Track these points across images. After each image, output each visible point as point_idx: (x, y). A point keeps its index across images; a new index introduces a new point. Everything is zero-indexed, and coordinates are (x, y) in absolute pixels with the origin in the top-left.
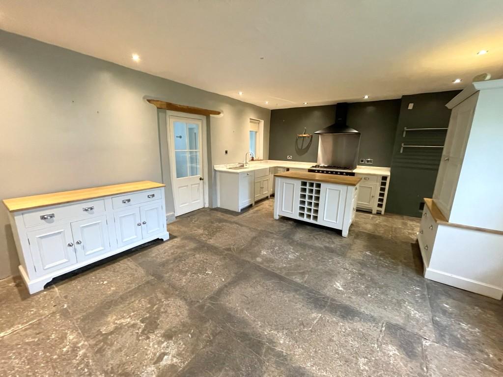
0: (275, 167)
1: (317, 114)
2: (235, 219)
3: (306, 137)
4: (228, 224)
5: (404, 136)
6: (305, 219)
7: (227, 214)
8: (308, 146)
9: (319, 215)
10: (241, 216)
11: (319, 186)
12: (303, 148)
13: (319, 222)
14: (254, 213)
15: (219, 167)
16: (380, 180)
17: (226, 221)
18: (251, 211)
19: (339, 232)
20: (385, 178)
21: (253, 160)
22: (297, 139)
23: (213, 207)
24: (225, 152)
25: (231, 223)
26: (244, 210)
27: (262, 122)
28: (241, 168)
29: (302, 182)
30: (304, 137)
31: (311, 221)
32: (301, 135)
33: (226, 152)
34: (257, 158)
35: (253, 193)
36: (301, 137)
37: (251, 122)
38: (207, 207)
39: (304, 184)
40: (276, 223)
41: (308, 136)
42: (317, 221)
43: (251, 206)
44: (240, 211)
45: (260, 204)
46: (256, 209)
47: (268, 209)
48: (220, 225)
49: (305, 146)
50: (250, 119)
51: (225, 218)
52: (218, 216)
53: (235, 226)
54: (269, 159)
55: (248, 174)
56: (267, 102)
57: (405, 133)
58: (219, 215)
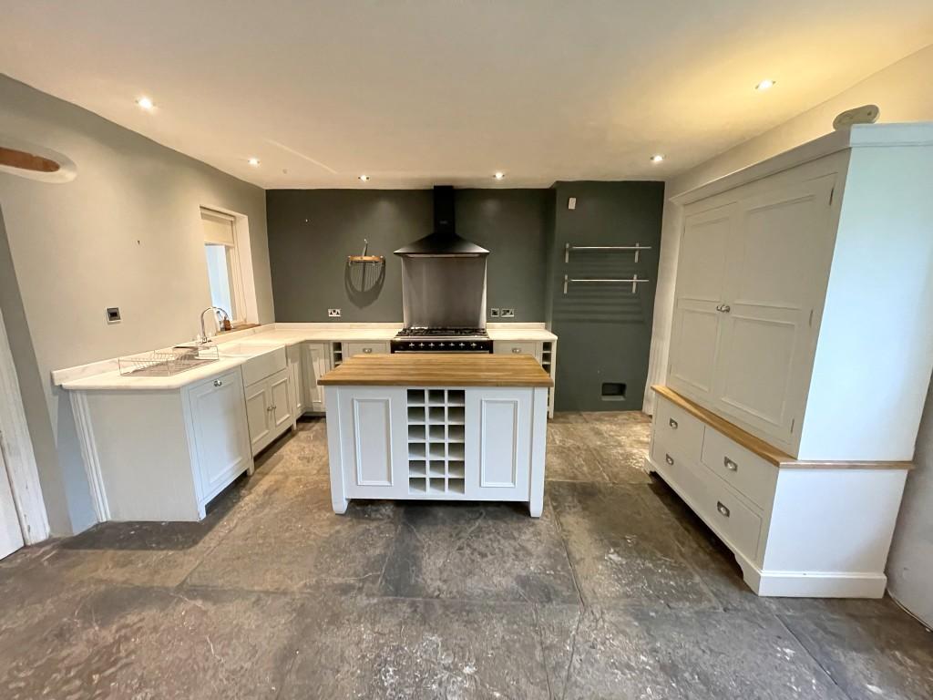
0: (301, 343)
1: (385, 209)
2: (185, 564)
3: (371, 262)
4: (151, 614)
5: (567, 261)
6: (430, 494)
7: (145, 547)
8: (377, 283)
9: (469, 474)
10: (210, 541)
11: (458, 395)
12: (367, 288)
13: (470, 494)
14: (262, 506)
15: (74, 377)
16: (541, 351)
17: (140, 596)
18: (249, 500)
19: (521, 508)
20: (547, 345)
21: (227, 327)
22: (348, 268)
23: (77, 531)
24: (105, 317)
25: (164, 598)
26: (221, 504)
27: (243, 222)
28: (189, 367)
29: (408, 391)
30: (365, 262)
31: (449, 494)
32: (358, 258)
33: (113, 314)
34: (240, 320)
35: (242, 434)
36: (359, 262)
37: (204, 216)
38: (42, 537)
39: (415, 395)
40: (344, 529)
41: (376, 259)
42: (463, 492)
43: (242, 481)
44: (203, 515)
45: (270, 461)
46: (265, 483)
47: (302, 473)
48: (108, 635)
49: (371, 282)
50: (201, 207)
51: (140, 579)
52: (100, 574)
53: (185, 611)
54: (276, 322)
55: (216, 381)
56: (254, 162)
57: (567, 255)
58: (106, 569)
